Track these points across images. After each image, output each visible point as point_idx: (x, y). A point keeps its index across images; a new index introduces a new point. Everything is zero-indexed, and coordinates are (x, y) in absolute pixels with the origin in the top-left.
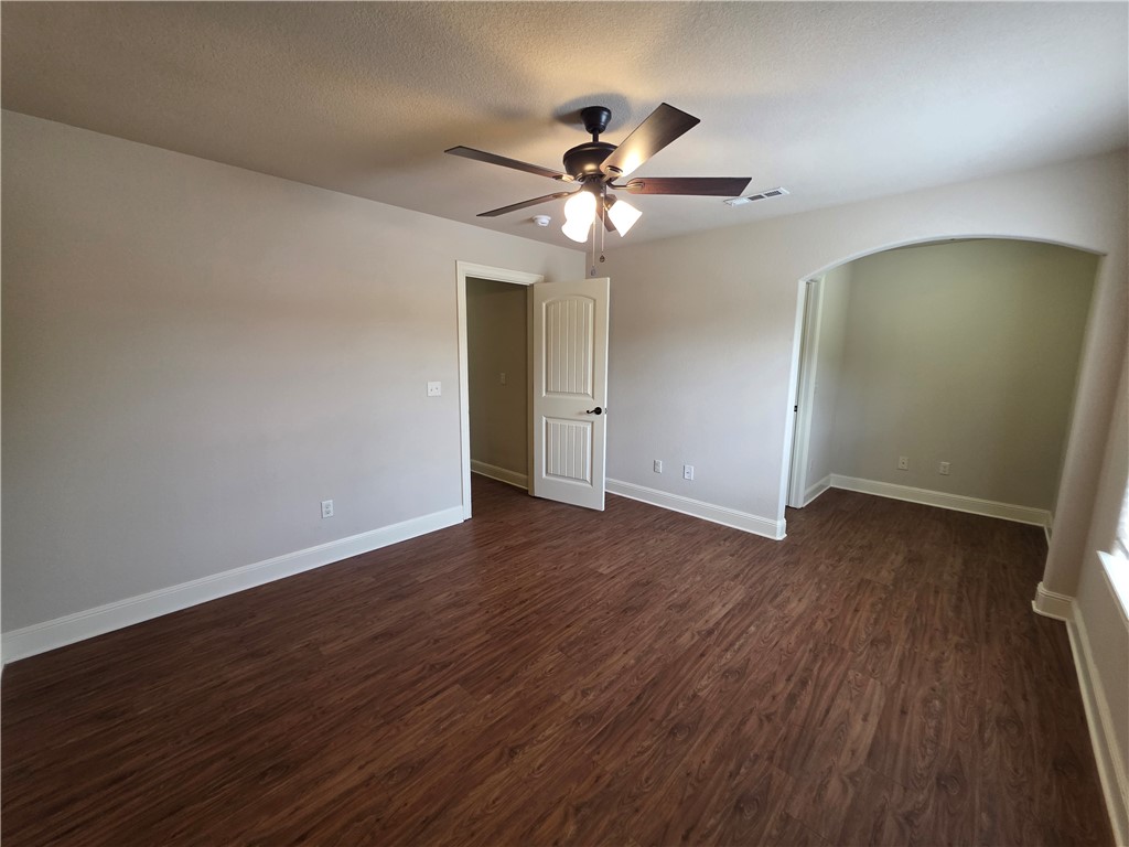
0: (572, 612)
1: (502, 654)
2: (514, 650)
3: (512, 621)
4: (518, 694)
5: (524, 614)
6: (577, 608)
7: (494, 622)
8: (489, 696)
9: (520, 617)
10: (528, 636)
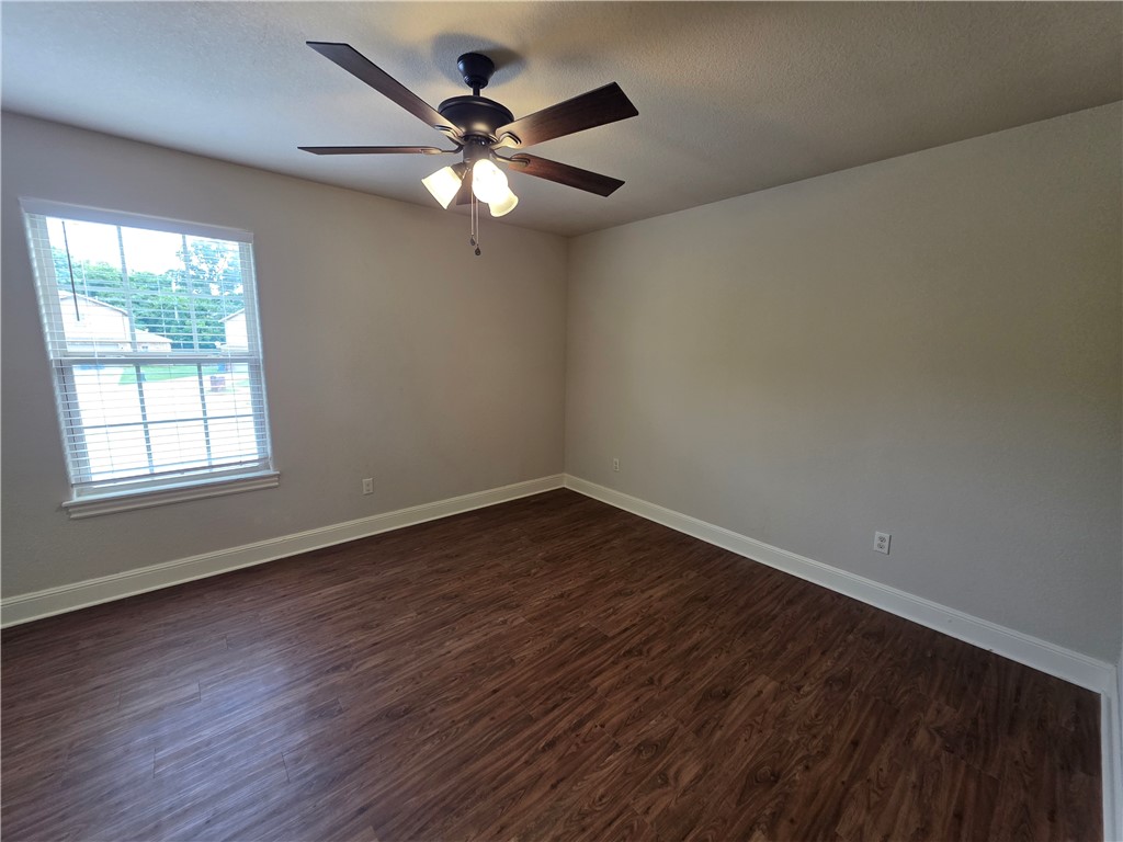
0: (482, 715)
1: (575, 660)
2: (562, 665)
3: (566, 706)
4: (558, 626)
5: (551, 716)
6: (471, 725)
7: (589, 706)
8: (582, 625)
9: (556, 712)
10: (547, 680)
